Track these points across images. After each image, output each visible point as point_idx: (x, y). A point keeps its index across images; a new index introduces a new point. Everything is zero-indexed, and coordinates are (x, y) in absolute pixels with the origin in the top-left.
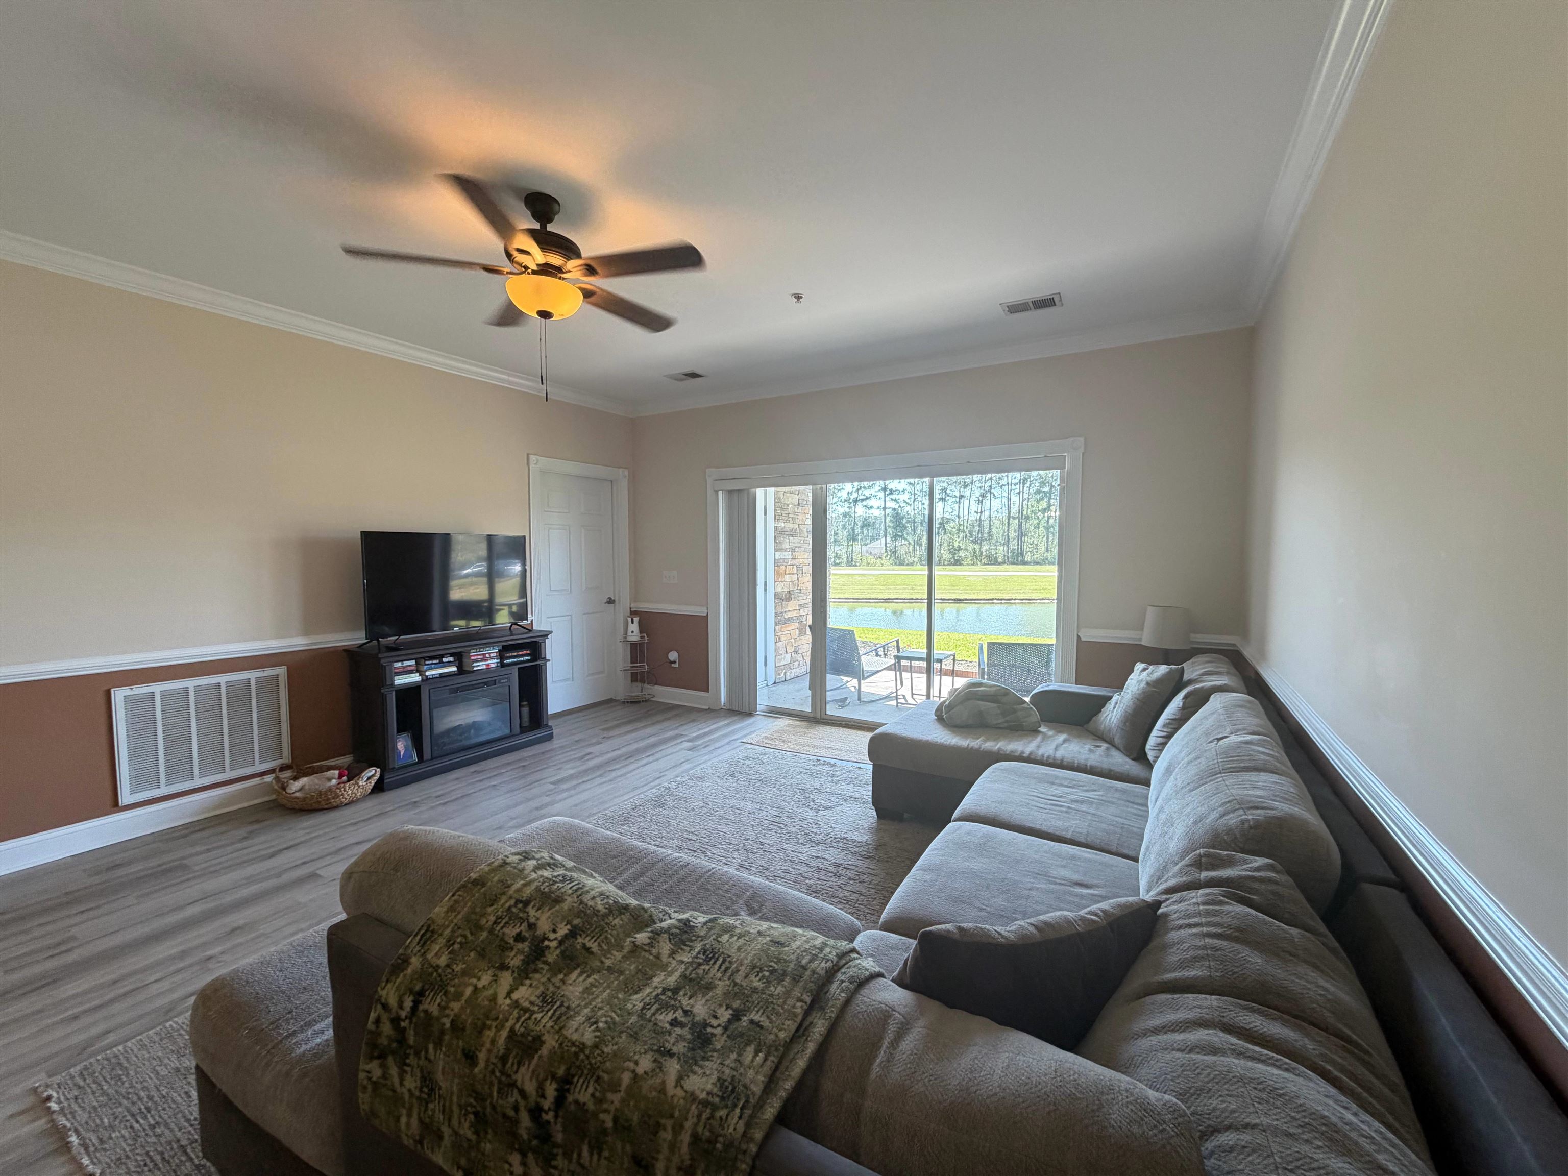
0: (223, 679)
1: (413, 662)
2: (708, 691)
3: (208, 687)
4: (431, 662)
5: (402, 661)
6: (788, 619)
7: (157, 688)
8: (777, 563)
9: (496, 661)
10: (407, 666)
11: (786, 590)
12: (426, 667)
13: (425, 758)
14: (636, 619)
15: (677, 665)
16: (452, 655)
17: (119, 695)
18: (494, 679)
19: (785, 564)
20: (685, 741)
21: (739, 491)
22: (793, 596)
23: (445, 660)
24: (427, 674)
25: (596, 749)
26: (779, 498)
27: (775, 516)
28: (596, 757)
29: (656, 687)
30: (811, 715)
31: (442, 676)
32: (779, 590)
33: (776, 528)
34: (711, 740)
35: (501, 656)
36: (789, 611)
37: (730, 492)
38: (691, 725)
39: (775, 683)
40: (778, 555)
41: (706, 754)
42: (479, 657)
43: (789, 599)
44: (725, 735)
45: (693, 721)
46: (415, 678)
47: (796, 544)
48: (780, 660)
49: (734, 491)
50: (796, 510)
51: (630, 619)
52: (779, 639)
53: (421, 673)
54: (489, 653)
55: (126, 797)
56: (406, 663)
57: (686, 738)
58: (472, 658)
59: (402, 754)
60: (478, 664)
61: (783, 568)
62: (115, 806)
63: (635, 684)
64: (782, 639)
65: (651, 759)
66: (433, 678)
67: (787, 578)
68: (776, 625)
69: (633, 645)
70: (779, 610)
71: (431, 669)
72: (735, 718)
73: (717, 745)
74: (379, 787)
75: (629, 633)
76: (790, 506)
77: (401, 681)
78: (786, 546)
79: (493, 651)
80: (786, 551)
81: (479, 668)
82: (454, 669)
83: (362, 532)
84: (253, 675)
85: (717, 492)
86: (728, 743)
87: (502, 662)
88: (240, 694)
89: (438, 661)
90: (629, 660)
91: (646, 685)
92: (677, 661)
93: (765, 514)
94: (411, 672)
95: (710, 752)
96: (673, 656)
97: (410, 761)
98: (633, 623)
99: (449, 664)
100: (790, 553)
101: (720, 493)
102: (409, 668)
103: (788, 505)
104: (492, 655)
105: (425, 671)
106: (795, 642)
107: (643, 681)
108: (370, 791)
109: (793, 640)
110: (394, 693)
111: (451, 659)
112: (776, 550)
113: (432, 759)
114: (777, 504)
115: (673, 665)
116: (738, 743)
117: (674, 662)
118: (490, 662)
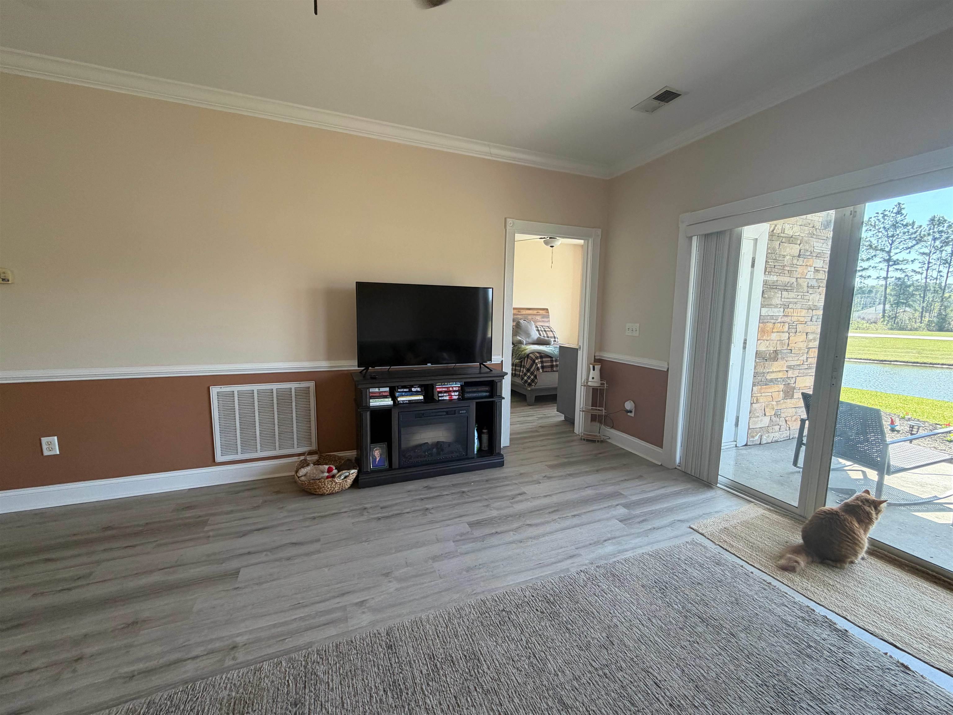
0: (275, 386)
1: (387, 389)
2: (661, 447)
3: (264, 391)
4: (402, 390)
5: (379, 387)
6: (771, 381)
7: (236, 389)
8: (762, 320)
9: (457, 394)
10: (382, 392)
11: (772, 349)
12: (398, 393)
13: (393, 467)
14: (598, 367)
15: (632, 415)
16: (420, 386)
17: (214, 391)
18: (454, 409)
19: (773, 321)
20: (621, 504)
21: (719, 234)
22: (780, 356)
23: (413, 389)
24: (399, 399)
25: (530, 489)
26: (774, 249)
27: (766, 268)
28: (527, 500)
29: (613, 431)
30: (797, 511)
31: (410, 402)
32: (762, 348)
33: (765, 283)
34: (652, 513)
35: (462, 391)
36: (773, 372)
37: (707, 236)
38: (637, 482)
39: (746, 445)
40: (764, 311)
41: (639, 535)
42: (444, 389)
43: (775, 359)
44: (670, 510)
45: (640, 477)
46: (388, 402)
47: (791, 300)
48: (756, 423)
49: (711, 234)
50: (795, 262)
51: (591, 366)
52: (757, 400)
53: (394, 398)
54: (452, 387)
55: (219, 458)
56: (382, 389)
57: (623, 501)
58: (438, 390)
59: (377, 460)
60: (442, 395)
61: (771, 325)
62: (214, 463)
63: (594, 423)
64: (761, 400)
65: (576, 521)
66: (403, 403)
67: (774, 336)
68: (754, 385)
69: (595, 390)
70: (760, 370)
71: (402, 396)
72: (689, 486)
73: (657, 523)
74: (356, 484)
75: (590, 379)
76: (788, 257)
77: (374, 403)
78: (776, 301)
79: (456, 386)
80: (776, 306)
81: (443, 398)
82: (421, 397)
83: (356, 282)
84: (293, 385)
85: (690, 238)
86: (671, 524)
87: (463, 396)
88: (284, 397)
89: (408, 390)
90: (591, 404)
91: (603, 426)
92: (633, 411)
93: (753, 266)
94: (385, 397)
95: (646, 533)
96: (629, 405)
97: (383, 467)
98: (594, 370)
99: (417, 393)
100: (782, 310)
101: (695, 239)
102: (384, 394)
103: (784, 256)
104: (454, 389)
105: (398, 397)
106: (777, 404)
107: (601, 422)
108: (347, 487)
109: (774, 403)
110: (368, 413)
111: (419, 389)
112: (763, 306)
113: (400, 468)
114: (770, 255)
115: (629, 414)
116: (684, 528)
117: (631, 412)
118: (453, 394)
